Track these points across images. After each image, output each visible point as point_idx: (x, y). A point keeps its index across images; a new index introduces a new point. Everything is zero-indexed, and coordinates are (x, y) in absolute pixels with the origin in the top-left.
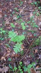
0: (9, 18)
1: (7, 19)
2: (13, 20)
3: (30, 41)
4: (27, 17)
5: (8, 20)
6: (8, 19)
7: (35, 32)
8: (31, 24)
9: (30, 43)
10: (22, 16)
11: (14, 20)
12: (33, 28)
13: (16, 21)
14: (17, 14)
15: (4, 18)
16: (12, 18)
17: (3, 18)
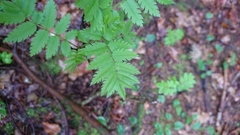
0: (199, 30)
1: (195, 21)
2: (190, 42)
3: (98, 107)
4: (197, 100)
5: (193, 24)
6: (197, 26)
7: (133, 129)
8: (169, 117)
9: (88, 104)
10: (203, 81)
11: (188, 49)
12: (151, 124)
13: (184, 56)
14: (210, 62)
15: (201, 10)
16: (198, 42)
17: (201, 6)
